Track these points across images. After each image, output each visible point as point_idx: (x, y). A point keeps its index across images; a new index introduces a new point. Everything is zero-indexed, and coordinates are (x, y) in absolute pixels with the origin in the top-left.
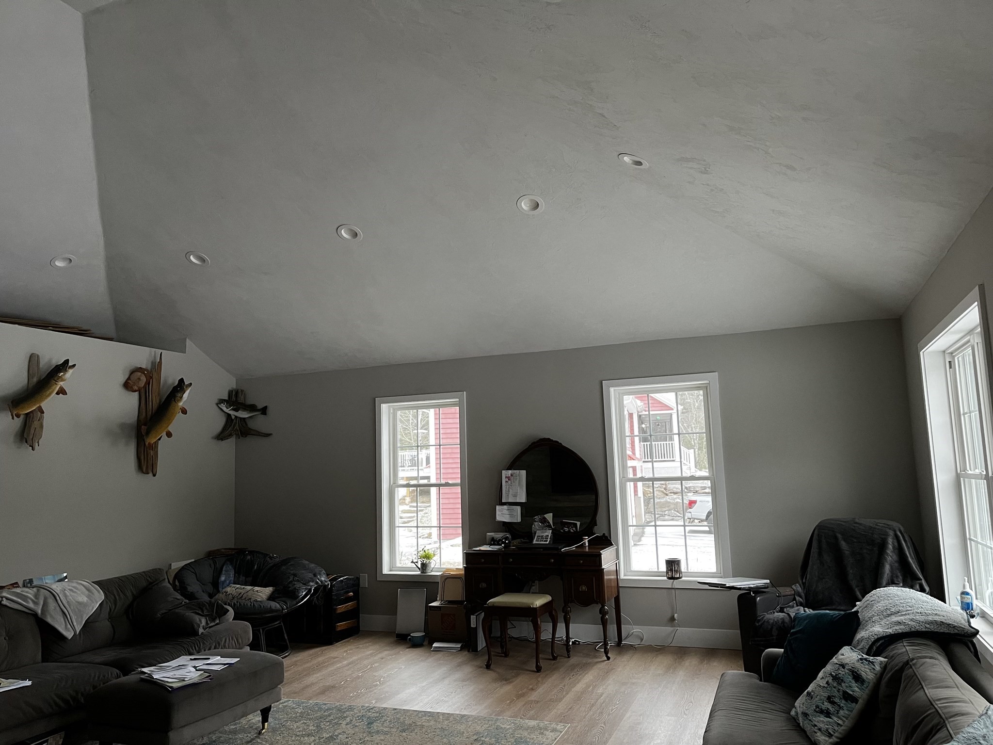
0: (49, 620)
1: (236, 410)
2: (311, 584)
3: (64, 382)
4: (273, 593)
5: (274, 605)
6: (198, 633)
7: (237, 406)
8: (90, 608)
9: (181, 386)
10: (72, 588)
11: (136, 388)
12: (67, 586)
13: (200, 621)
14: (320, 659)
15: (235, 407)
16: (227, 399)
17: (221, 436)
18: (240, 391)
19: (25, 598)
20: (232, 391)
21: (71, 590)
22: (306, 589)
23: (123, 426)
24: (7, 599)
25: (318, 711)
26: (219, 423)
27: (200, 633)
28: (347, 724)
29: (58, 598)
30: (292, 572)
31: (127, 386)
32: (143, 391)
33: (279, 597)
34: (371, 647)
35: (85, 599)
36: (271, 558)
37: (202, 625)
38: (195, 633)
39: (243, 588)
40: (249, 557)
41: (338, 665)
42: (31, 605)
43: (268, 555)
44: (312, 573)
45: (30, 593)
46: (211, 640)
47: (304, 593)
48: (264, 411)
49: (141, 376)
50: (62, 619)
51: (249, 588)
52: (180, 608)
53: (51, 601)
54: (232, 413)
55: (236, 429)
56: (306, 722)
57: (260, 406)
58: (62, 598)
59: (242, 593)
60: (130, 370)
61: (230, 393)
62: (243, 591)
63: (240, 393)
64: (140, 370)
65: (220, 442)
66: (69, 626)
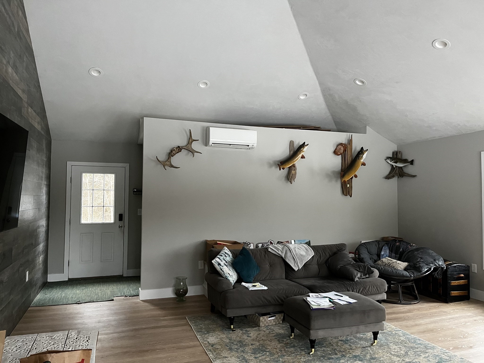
0: (287, 261)
1: (396, 162)
2: (431, 265)
3: (303, 153)
4: (408, 266)
5: (406, 273)
6: (355, 280)
7: (396, 160)
8: (307, 258)
9: (362, 151)
10: (299, 248)
11: (339, 153)
12: (297, 246)
13: (357, 274)
14: (434, 311)
15: (395, 161)
16: (391, 156)
17: (388, 177)
18: (399, 152)
19: (278, 249)
20: (394, 152)
21: (298, 248)
22: (427, 267)
23: (334, 172)
24: (271, 248)
25: (412, 343)
26: (387, 170)
27: (355, 281)
28: (425, 358)
29: (291, 251)
30: (420, 256)
31: (335, 152)
32: (343, 154)
33: (410, 269)
34: (472, 311)
35: (304, 254)
36: (411, 246)
37: (358, 276)
38: (353, 280)
39: (392, 260)
40: (398, 244)
41: (443, 317)
42: (280, 253)
43: (410, 244)
44: (433, 259)
45: (280, 247)
46: (361, 285)
47: (426, 270)
48: (412, 162)
49: (341, 147)
50: (293, 261)
51: (395, 260)
52: (348, 266)
53: (288, 252)
54: (394, 164)
55: (397, 173)
56: (401, 347)
57: (410, 160)
58: (293, 251)
59: (390, 263)
60: (337, 145)
61: (393, 153)
62: (391, 262)
63: (399, 153)
64: (341, 144)
65: (387, 180)
66: (296, 265)
